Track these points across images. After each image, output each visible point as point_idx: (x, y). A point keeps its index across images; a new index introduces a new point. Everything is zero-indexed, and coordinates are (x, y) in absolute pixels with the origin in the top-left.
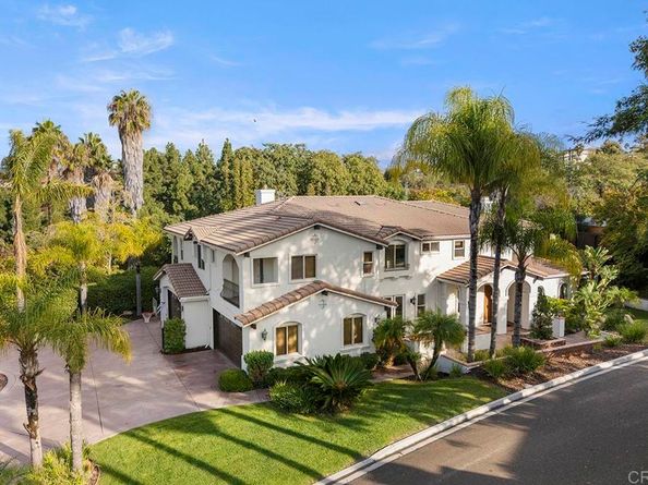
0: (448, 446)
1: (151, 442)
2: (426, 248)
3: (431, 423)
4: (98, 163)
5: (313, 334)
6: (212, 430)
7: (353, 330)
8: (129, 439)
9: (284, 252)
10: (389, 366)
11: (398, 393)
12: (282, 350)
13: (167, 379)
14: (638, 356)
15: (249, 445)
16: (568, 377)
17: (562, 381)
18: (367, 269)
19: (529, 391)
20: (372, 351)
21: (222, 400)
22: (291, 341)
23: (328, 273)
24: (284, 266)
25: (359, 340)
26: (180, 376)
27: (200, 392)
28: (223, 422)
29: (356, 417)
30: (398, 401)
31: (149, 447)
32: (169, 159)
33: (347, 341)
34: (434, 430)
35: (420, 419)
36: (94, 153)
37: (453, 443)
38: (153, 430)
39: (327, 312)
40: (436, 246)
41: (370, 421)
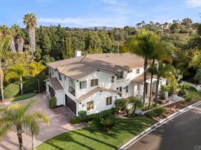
0: (142, 143)
1: (54, 146)
2: (129, 72)
3: (136, 135)
4: (18, 35)
5: (98, 103)
6: (71, 140)
7: (109, 101)
8: (47, 145)
9: (88, 79)
10: (120, 111)
11: (124, 122)
12: (89, 109)
13: (53, 119)
14: (190, 107)
15: (84, 145)
16: (172, 115)
17: (170, 117)
18: (112, 82)
19: (161, 121)
20: (114, 107)
21: (72, 127)
22: (91, 106)
23: (101, 84)
24: (89, 83)
25: (111, 104)
26: (57, 117)
27: (65, 124)
28: (74, 136)
29: (113, 133)
30: (125, 126)
31: (54, 148)
32: (41, 30)
33: (107, 104)
34: (136, 137)
35: (132, 133)
36: (17, 31)
37: (143, 142)
38: (53, 141)
39: (102, 96)
40: (131, 71)
41: (117, 134)
